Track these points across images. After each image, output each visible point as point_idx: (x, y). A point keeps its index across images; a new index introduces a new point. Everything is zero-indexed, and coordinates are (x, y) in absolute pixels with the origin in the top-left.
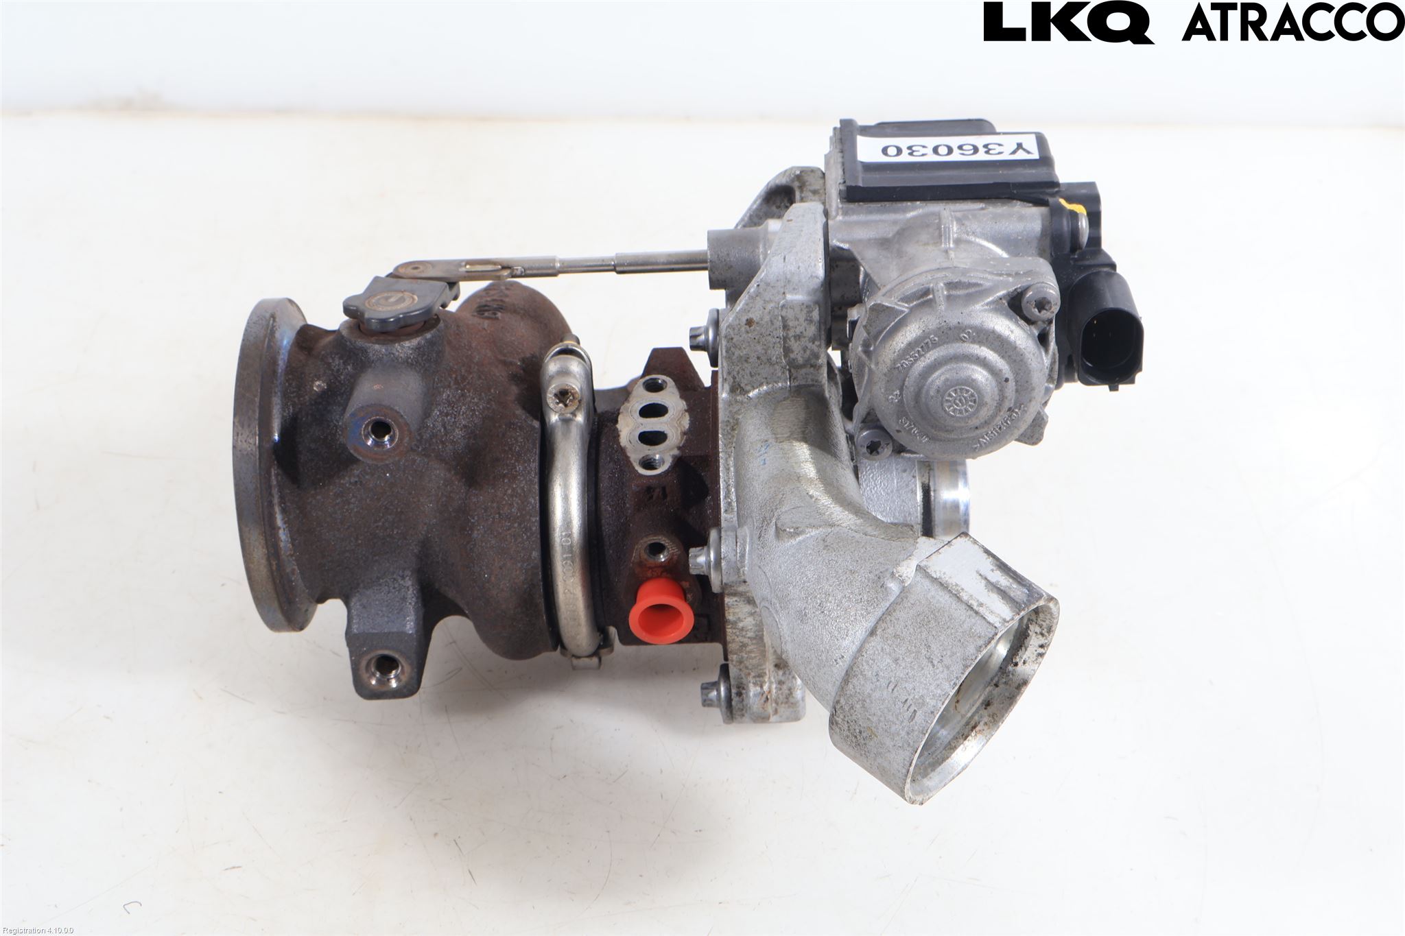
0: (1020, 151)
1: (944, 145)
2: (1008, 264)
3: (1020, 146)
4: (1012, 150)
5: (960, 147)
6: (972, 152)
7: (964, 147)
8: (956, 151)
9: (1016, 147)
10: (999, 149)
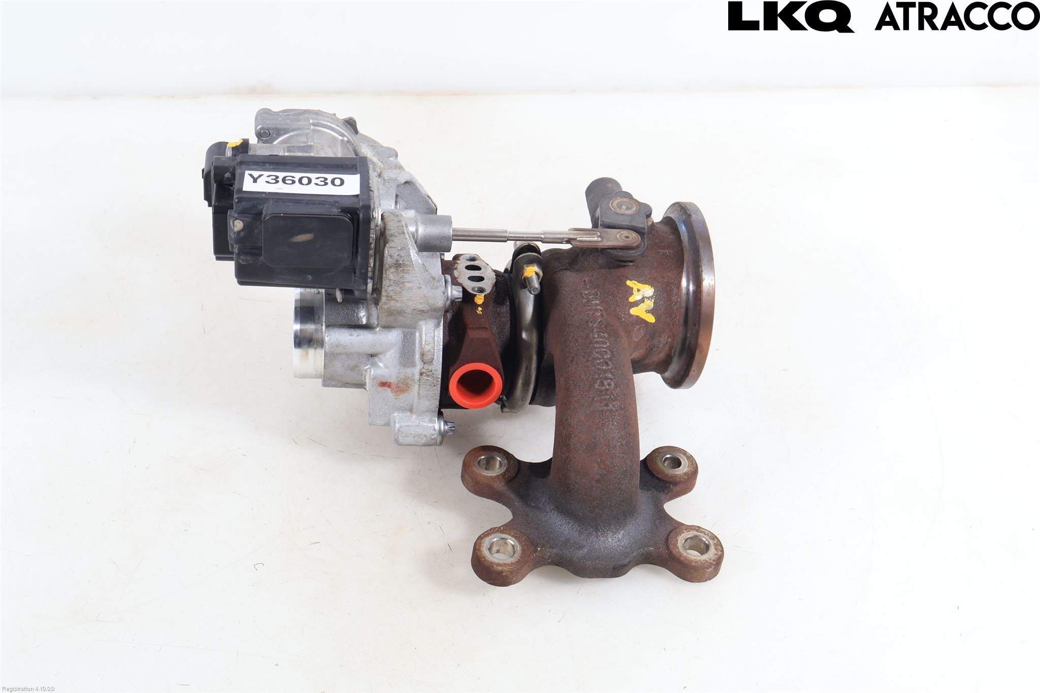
0: (256, 176)
1: (304, 185)
2: (280, 119)
3: (255, 181)
4: (261, 177)
5: (294, 182)
6: (287, 178)
7: (291, 182)
8: (297, 180)
9: (258, 180)
10: (269, 179)
